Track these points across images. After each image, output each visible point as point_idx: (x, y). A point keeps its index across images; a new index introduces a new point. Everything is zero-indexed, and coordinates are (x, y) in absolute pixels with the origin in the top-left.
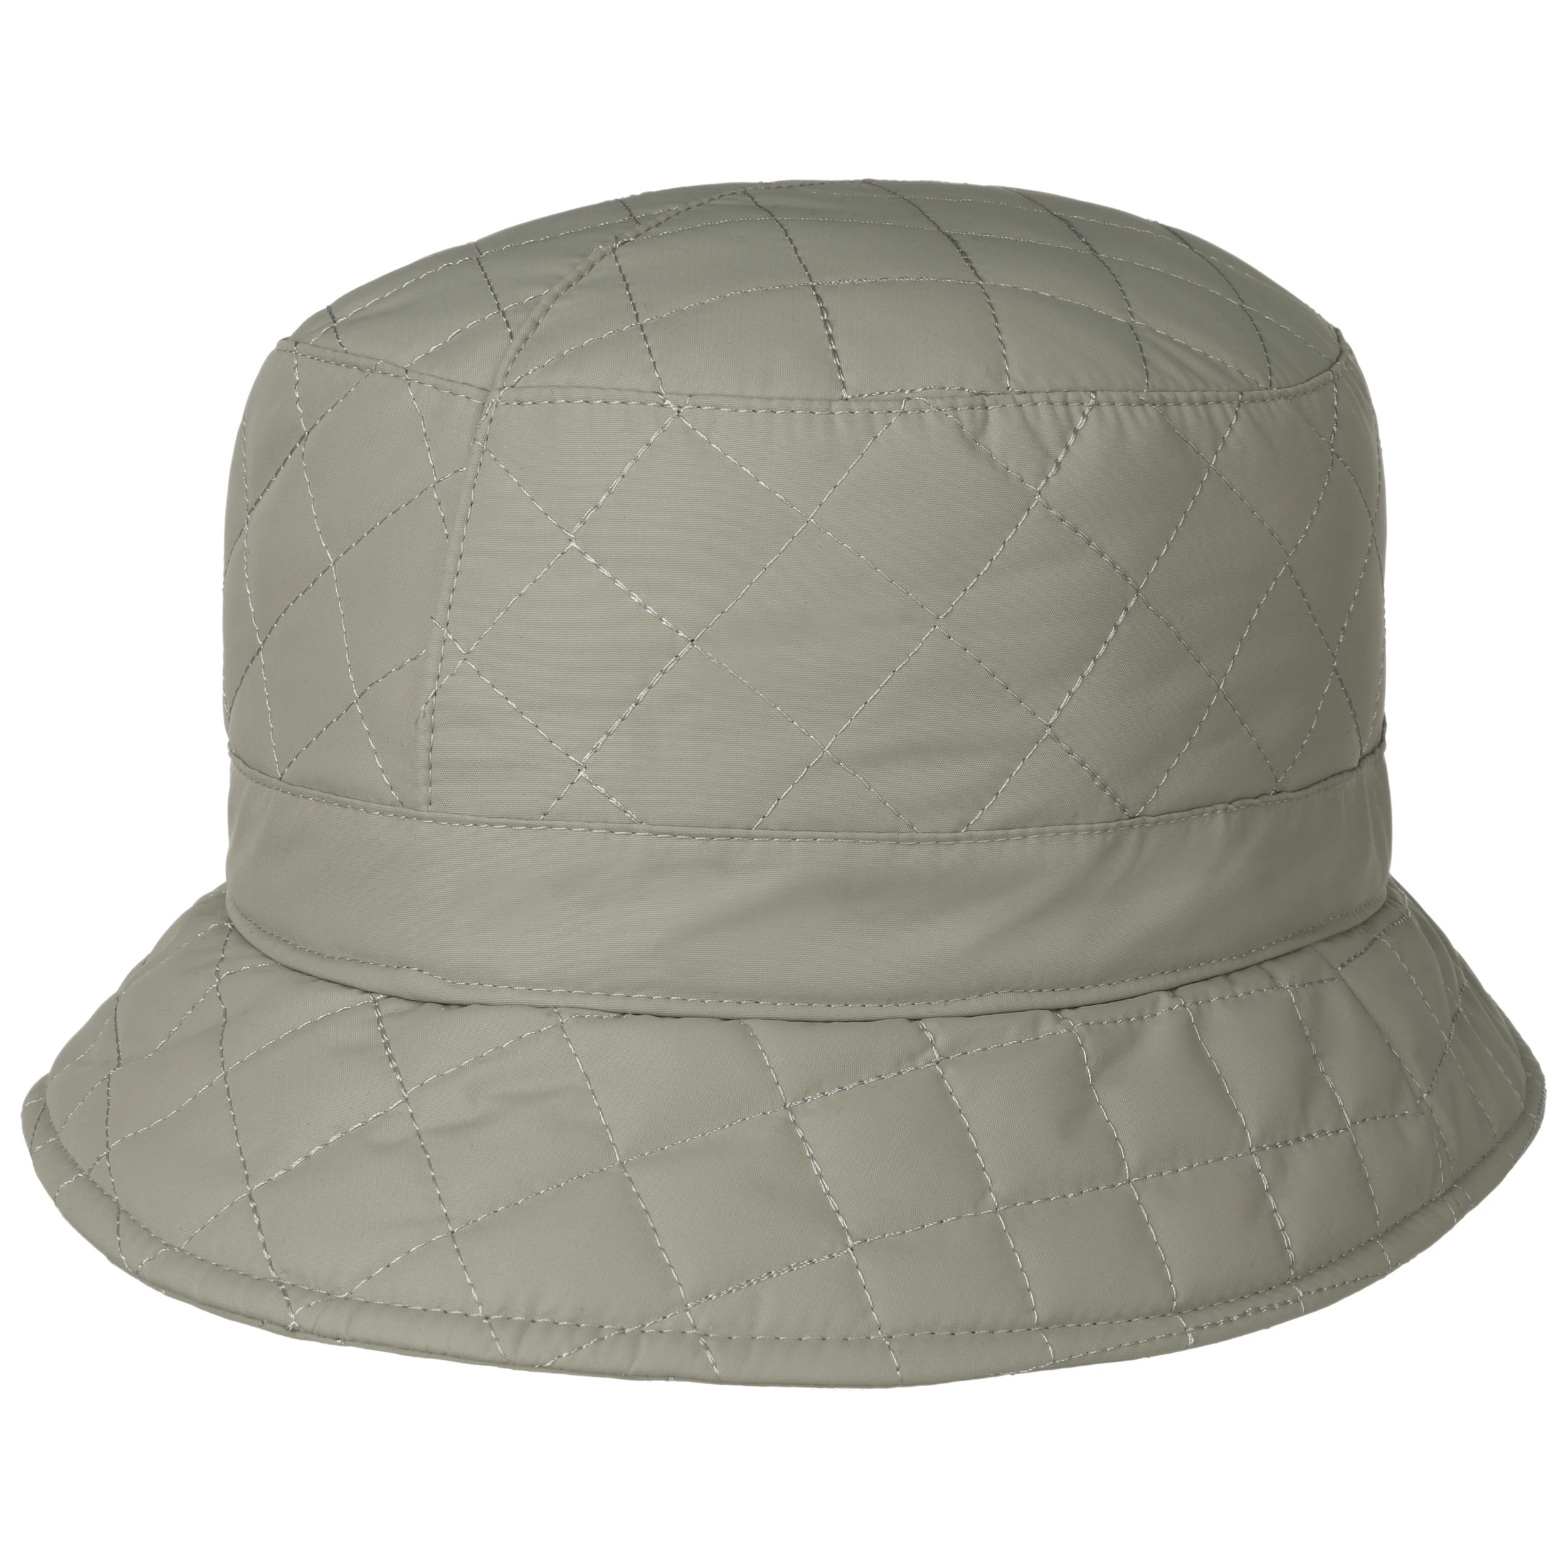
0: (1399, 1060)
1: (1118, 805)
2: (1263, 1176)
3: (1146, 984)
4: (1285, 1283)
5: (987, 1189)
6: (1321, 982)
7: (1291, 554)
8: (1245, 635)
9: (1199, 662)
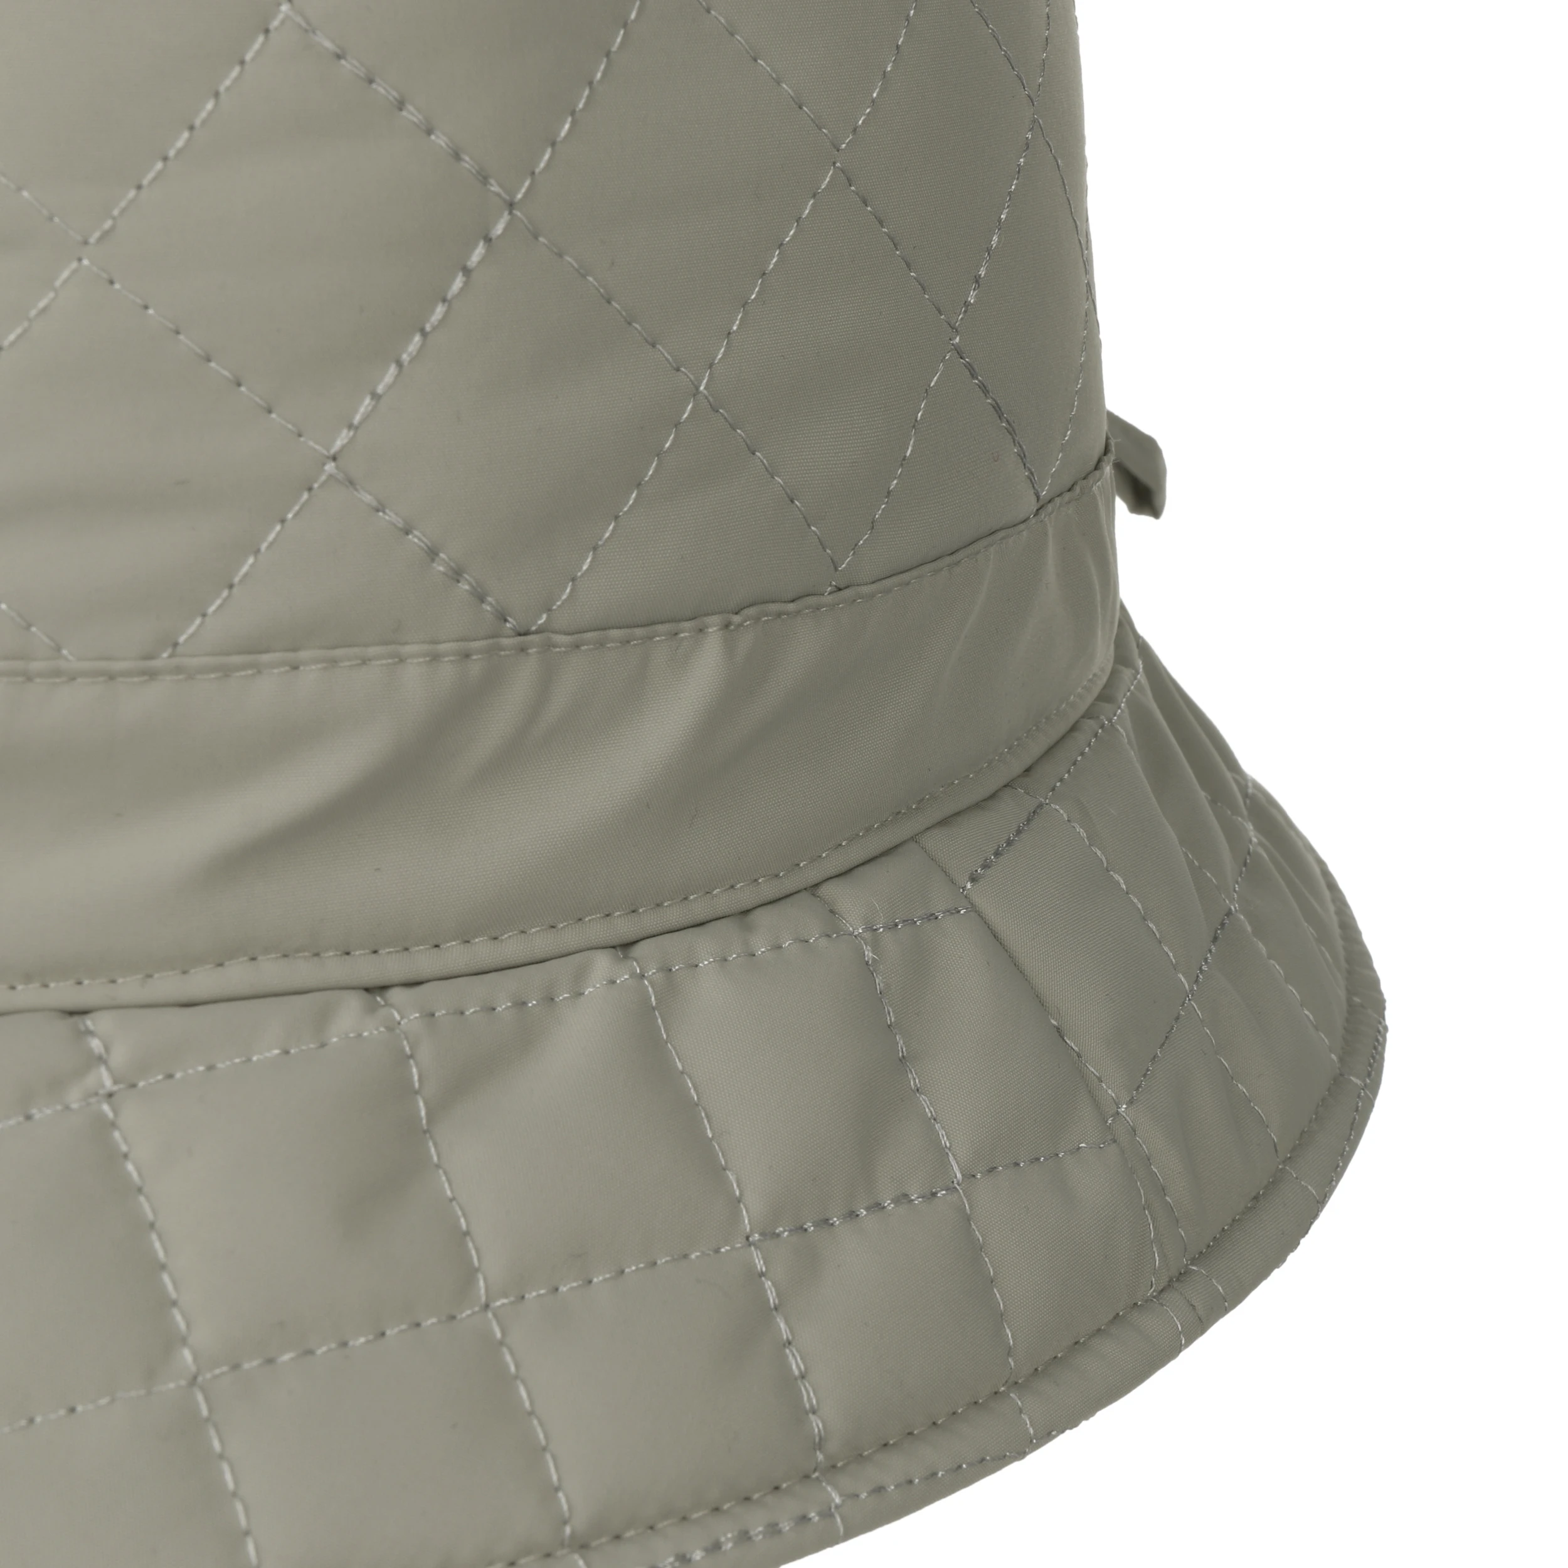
0: (1079, 1056)
1: (488, 608)
2: (768, 1284)
3: (570, 937)
4: (807, 1477)
5: (173, 1341)
6: (932, 917)
7: (844, 146)
8: (753, 297)
9: (653, 345)
